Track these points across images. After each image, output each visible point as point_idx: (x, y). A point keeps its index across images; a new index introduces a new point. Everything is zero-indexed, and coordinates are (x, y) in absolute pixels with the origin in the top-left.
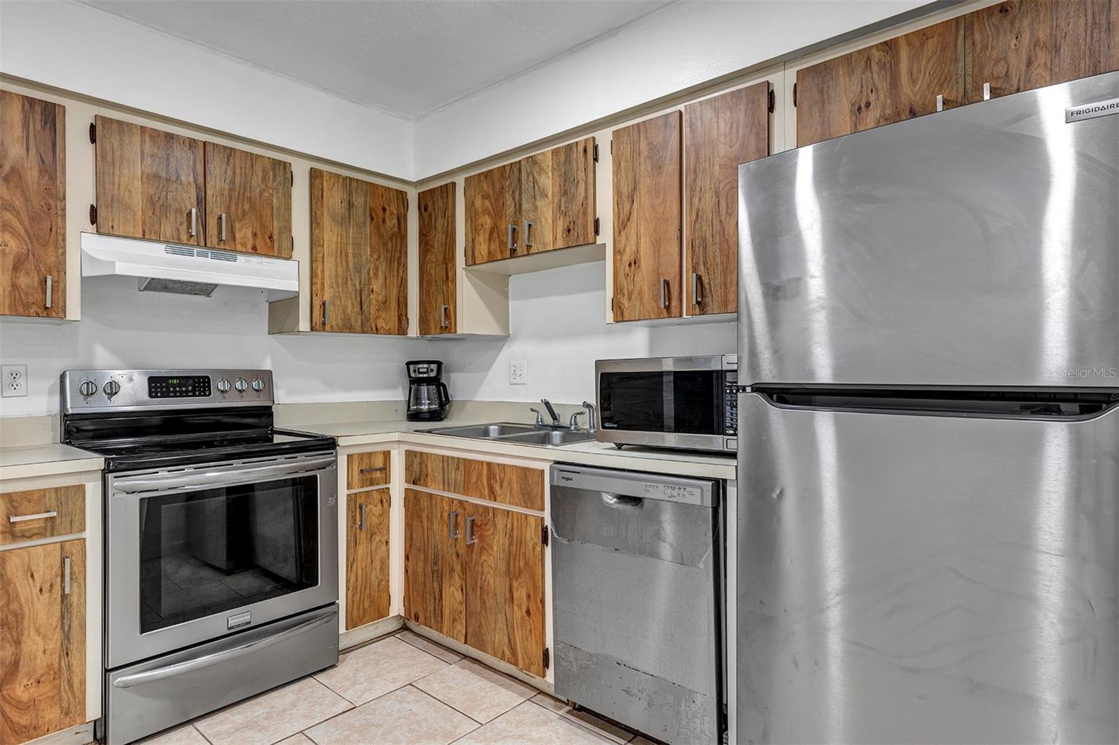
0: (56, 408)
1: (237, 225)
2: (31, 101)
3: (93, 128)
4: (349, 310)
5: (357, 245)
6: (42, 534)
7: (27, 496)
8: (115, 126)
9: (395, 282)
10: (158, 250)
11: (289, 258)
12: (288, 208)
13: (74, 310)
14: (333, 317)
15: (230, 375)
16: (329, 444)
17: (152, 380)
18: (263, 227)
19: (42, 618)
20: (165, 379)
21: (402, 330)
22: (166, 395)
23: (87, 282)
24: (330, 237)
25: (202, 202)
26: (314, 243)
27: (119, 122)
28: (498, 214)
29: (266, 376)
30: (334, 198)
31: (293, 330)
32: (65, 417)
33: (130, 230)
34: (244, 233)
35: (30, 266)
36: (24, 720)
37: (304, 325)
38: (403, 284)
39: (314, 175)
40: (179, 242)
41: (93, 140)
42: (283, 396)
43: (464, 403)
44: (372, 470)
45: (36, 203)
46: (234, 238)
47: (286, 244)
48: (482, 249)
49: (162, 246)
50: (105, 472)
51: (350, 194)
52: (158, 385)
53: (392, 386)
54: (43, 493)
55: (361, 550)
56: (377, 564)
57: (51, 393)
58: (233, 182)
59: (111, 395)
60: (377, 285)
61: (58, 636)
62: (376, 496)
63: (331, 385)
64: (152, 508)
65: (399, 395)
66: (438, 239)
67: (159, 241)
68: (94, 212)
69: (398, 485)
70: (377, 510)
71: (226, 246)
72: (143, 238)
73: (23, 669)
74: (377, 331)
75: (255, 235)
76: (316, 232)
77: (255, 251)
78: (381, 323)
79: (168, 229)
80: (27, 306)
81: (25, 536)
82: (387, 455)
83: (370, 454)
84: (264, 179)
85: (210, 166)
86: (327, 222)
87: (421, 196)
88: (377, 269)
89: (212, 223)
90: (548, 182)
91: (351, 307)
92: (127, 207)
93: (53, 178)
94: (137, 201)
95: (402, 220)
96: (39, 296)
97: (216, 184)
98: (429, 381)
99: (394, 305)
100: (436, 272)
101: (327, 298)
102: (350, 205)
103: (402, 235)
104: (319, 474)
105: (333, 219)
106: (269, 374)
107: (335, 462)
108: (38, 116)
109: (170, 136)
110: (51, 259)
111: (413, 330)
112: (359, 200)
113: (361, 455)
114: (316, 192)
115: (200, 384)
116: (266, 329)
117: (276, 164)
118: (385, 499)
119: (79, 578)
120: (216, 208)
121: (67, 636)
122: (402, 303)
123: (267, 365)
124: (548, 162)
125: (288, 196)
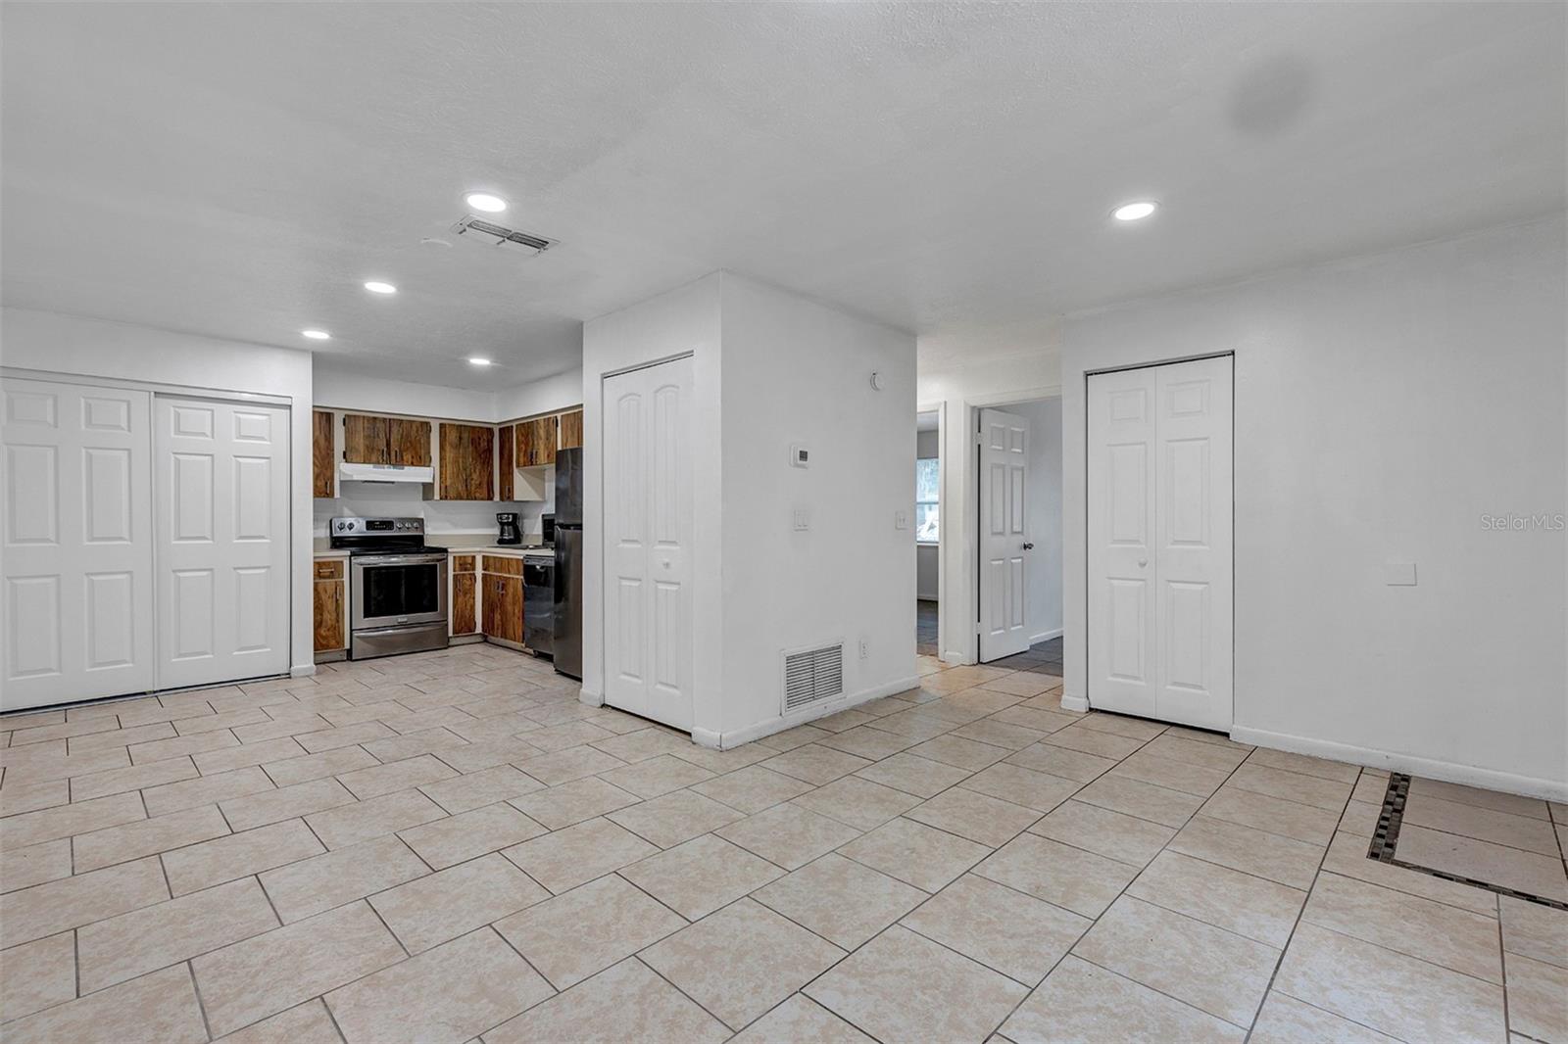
0: (328, 535)
1: (404, 454)
2: (322, 413)
3: (344, 420)
4: (460, 488)
5: (464, 457)
6: (329, 577)
7: (324, 563)
8: (352, 418)
9: (486, 474)
10: (370, 467)
11: (429, 466)
12: (429, 443)
13: (337, 495)
14: (452, 493)
15: (403, 520)
16: (445, 551)
17: (368, 523)
18: (416, 453)
19: (330, 607)
20: (373, 522)
21: (490, 498)
22: (374, 529)
23: (341, 482)
24: (450, 455)
25: (388, 445)
26: (442, 459)
27: (355, 416)
28: (527, 444)
29: (421, 521)
30: (452, 436)
31: (432, 498)
32: (332, 537)
33: (358, 460)
34: (407, 457)
35: (322, 477)
36: (324, 643)
37: (437, 497)
38: (491, 474)
39: (442, 426)
40: (379, 463)
41: (344, 424)
42: (429, 530)
43: (527, 535)
44: (466, 563)
45: (323, 452)
46: (402, 460)
47: (428, 460)
48: (522, 460)
49: (371, 466)
50: (350, 557)
51: (461, 433)
52: (370, 525)
53: (492, 526)
54: (329, 562)
55: (460, 599)
56: (469, 607)
57: (326, 527)
58: (402, 435)
59: (350, 529)
60: (475, 476)
61: (334, 615)
62: (468, 576)
63: (456, 525)
64: (367, 571)
65: (496, 531)
66: (506, 453)
67: (369, 463)
68: (345, 453)
69: (479, 572)
70: (469, 583)
71: (399, 462)
72: (364, 463)
73: (324, 624)
74: (476, 499)
75: (413, 457)
76: (443, 454)
77: (412, 464)
78: (477, 495)
79: (374, 459)
80: (320, 493)
81: (324, 577)
82: (474, 557)
83: (465, 557)
84: (417, 431)
85: (392, 429)
86: (448, 448)
87: (500, 430)
88: (475, 468)
89: (393, 454)
90: (542, 432)
91: (461, 488)
92: (357, 451)
93: (329, 442)
94: (362, 448)
95: (490, 442)
96: (324, 489)
97: (395, 437)
98: (508, 524)
99: (485, 486)
100: (506, 469)
101: (448, 483)
102: (460, 438)
103: (490, 450)
104: (438, 564)
105: (452, 446)
106: (422, 520)
107: (447, 558)
108: (324, 418)
109: (375, 418)
110: (329, 474)
111: (497, 498)
112: (465, 435)
113: (460, 557)
114: (443, 434)
115: (387, 524)
116: (421, 498)
117: (422, 423)
118: (473, 577)
119: (342, 595)
120: (394, 447)
121: (338, 615)
122: (490, 484)
123: (422, 516)
124: (542, 423)
125: (429, 438)
